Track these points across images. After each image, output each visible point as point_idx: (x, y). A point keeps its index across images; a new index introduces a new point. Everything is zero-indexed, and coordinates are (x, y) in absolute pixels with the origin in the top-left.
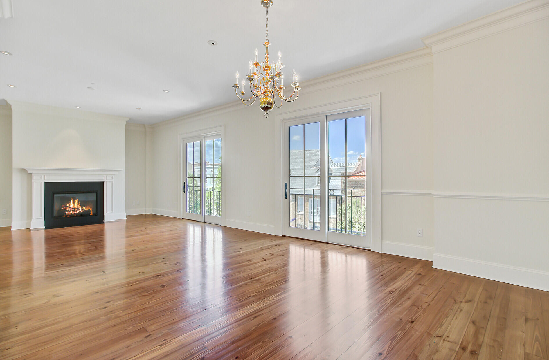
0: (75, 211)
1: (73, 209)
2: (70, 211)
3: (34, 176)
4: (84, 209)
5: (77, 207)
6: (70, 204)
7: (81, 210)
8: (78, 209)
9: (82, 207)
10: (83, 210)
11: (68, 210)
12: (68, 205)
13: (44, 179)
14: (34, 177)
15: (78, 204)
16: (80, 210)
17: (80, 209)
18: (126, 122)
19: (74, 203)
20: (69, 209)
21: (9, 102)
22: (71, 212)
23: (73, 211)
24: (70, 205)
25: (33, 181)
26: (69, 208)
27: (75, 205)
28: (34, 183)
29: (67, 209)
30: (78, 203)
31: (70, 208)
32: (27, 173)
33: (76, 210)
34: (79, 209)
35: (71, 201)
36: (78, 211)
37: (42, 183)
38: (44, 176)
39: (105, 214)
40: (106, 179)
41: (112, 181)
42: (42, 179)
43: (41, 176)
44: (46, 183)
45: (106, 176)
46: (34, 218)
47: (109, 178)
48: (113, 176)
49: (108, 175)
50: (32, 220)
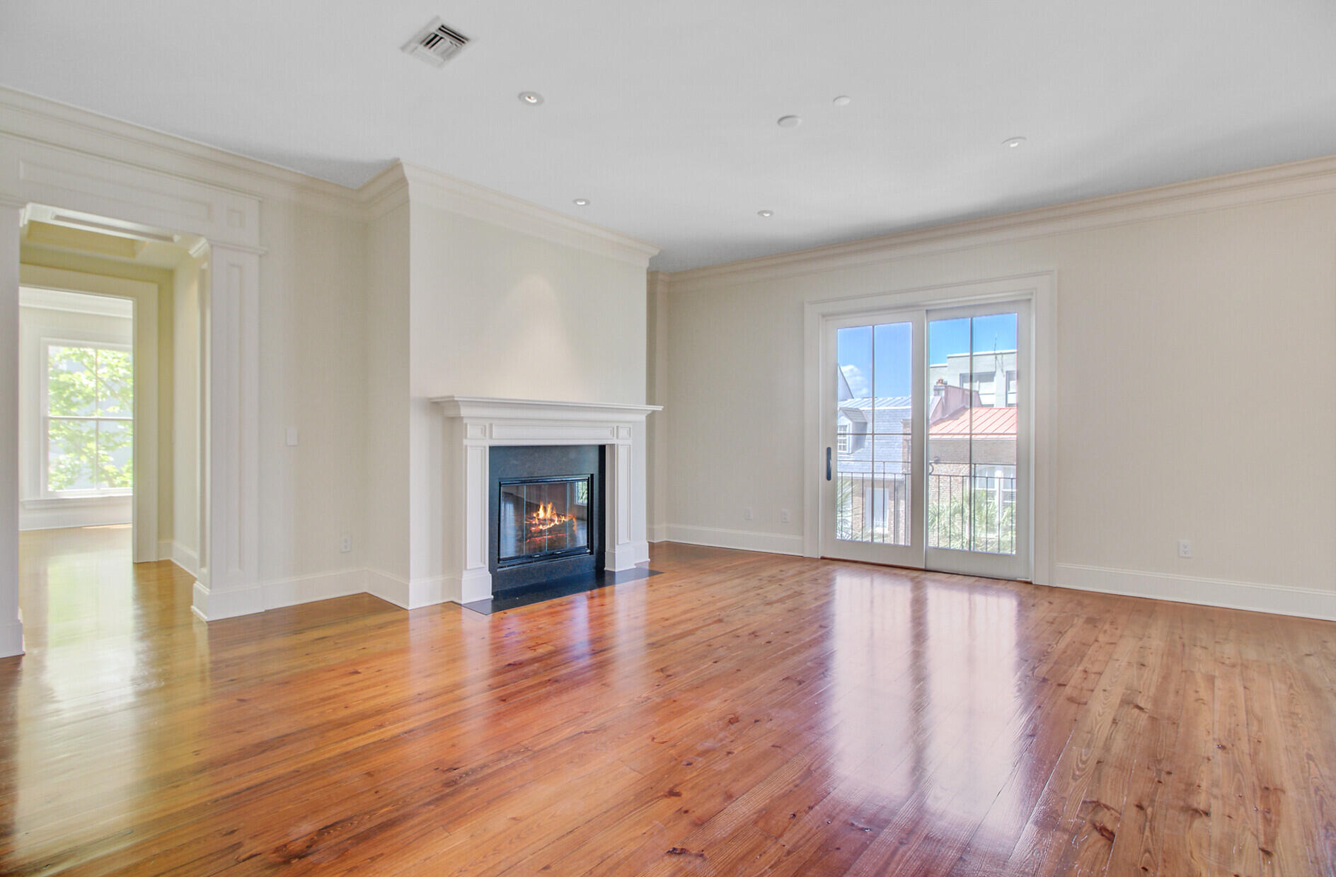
0: (547, 525)
2: (539, 525)
4: (563, 519)
5: (551, 517)
6: (539, 513)
7: (558, 522)
8: (552, 520)
9: (558, 516)
10: (561, 521)
11: (536, 524)
12: (535, 515)
13: (491, 437)
15: (552, 512)
16: (556, 522)
18: (650, 259)
19: (545, 511)
20: (537, 522)
22: (541, 527)
24: (538, 515)
27: (548, 515)
29: (534, 523)
30: (552, 509)
31: (538, 520)
33: (548, 522)
35: (540, 508)
36: (552, 524)
37: (485, 447)
38: (491, 425)
39: (613, 547)
40: (617, 437)
41: (630, 442)
42: (485, 435)
43: (485, 426)
44: (492, 448)
45: (617, 427)
46: (468, 567)
47: (623, 433)
48: (630, 429)
49: (621, 425)
50: (464, 572)
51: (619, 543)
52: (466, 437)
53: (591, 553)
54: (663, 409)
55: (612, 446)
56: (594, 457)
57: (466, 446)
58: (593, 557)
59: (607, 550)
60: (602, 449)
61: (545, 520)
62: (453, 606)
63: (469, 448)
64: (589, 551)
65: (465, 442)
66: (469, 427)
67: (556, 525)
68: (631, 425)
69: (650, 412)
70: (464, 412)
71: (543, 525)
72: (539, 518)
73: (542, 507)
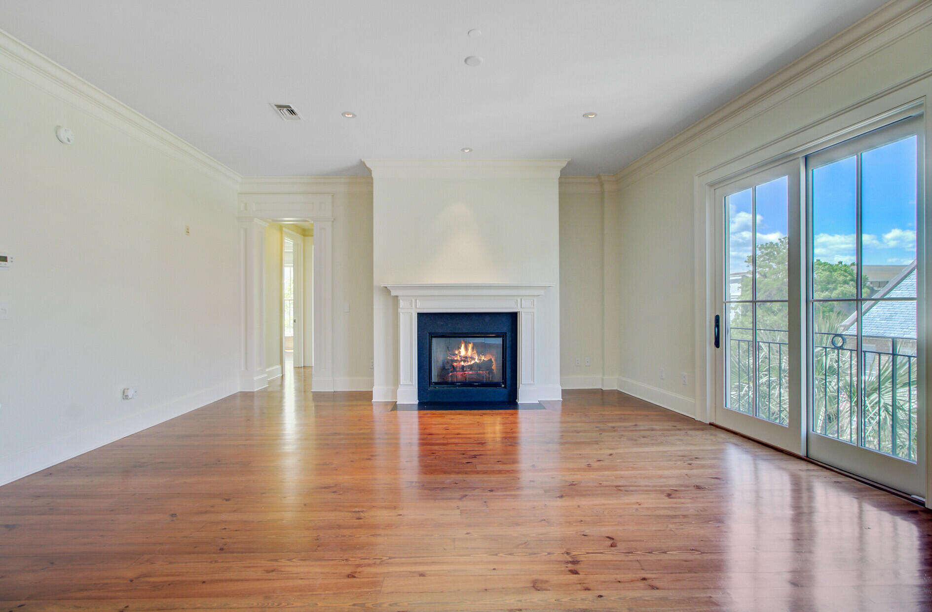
0: (468, 362)
1: (465, 359)
2: (461, 361)
3: (401, 301)
4: (483, 358)
5: (471, 355)
6: (460, 350)
7: (478, 360)
8: (472, 358)
9: (478, 356)
10: (481, 360)
11: (457, 360)
12: (457, 352)
13: (416, 306)
14: (402, 303)
15: (473, 351)
17: (476, 359)
19: (466, 349)
20: (459, 358)
21: (368, 165)
22: (462, 363)
23: (465, 361)
24: (460, 352)
25: (399, 310)
26: (458, 356)
27: (469, 353)
28: (401, 314)
29: (456, 359)
30: (473, 348)
31: (460, 356)
32: (391, 294)
33: (469, 359)
34: (474, 359)
35: (461, 346)
36: (473, 362)
44: (420, 315)
48: (533, 300)
50: (399, 386)
51: (523, 383)
53: (505, 387)
58: (506, 391)
61: (466, 357)
62: (395, 407)
64: (503, 386)
67: (476, 362)
72: (460, 355)
73: (463, 346)
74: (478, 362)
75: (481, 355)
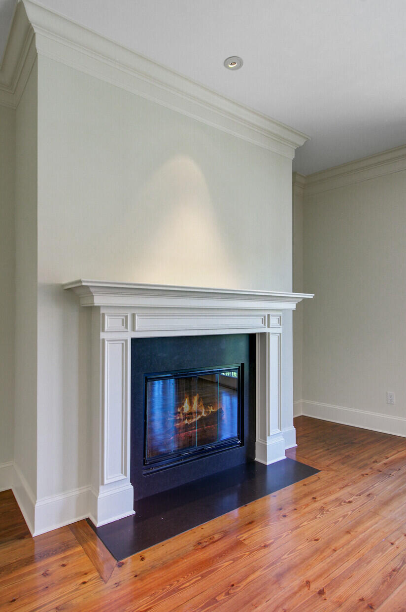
0: (192, 418)
1: (190, 415)
2: (184, 420)
5: (197, 409)
6: (183, 407)
7: (205, 413)
9: (206, 408)
10: (209, 412)
12: (179, 410)
13: (133, 329)
15: (199, 404)
16: (203, 414)
17: (202, 412)
18: (295, 151)
19: (191, 404)
22: (186, 422)
24: (183, 409)
26: (181, 414)
27: (194, 407)
29: (178, 418)
30: (199, 400)
31: (183, 414)
33: (194, 415)
35: (185, 401)
36: (199, 417)
37: (126, 341)
38: (133, 316)
39: (264, 438)
40: (268, 326)
41: (280, 330)
42: (126, 327)
43: (126, 317)
44: (134, 341)
45: (269, 315)
46: (106, 482)
47: (274, 321)
48: (281, 317)
49: (271, 313)
50: (101, 487)
51: (271, 434)
52: (103, 330)
53: (242, 444)
54: (314, 297)
55: (263, 335)
56: (243, 346)
57: (104, 340)
58: (243, 449)
59: (257, 440)
60: (252, 338)
61: (191, 413)
63: (106, 342)
64: (238, 443)
65: (103, 335)
66: (106, 317)
67: (203, 416)
68: (280, 313)
69: (301, 300)
70: (98, 300)
71: (189, 419)
72: (183, 412)
73: (187, 400)
74: (205, 415)
75: (209, 407)
